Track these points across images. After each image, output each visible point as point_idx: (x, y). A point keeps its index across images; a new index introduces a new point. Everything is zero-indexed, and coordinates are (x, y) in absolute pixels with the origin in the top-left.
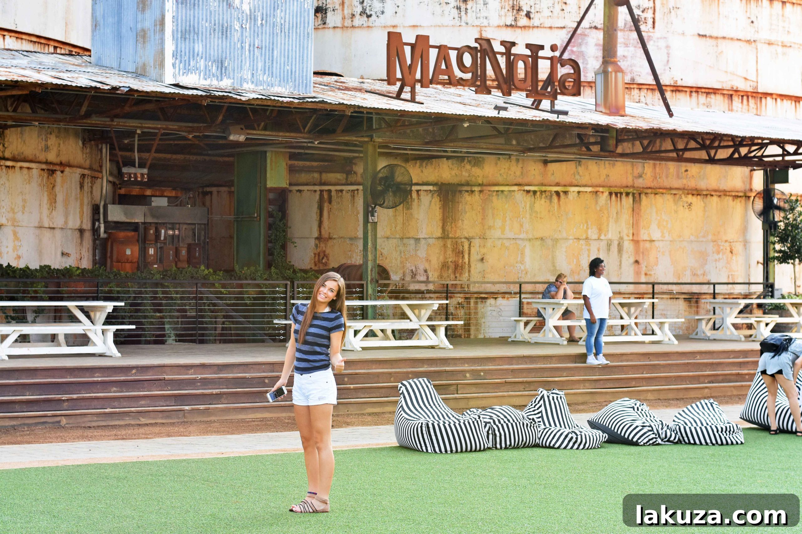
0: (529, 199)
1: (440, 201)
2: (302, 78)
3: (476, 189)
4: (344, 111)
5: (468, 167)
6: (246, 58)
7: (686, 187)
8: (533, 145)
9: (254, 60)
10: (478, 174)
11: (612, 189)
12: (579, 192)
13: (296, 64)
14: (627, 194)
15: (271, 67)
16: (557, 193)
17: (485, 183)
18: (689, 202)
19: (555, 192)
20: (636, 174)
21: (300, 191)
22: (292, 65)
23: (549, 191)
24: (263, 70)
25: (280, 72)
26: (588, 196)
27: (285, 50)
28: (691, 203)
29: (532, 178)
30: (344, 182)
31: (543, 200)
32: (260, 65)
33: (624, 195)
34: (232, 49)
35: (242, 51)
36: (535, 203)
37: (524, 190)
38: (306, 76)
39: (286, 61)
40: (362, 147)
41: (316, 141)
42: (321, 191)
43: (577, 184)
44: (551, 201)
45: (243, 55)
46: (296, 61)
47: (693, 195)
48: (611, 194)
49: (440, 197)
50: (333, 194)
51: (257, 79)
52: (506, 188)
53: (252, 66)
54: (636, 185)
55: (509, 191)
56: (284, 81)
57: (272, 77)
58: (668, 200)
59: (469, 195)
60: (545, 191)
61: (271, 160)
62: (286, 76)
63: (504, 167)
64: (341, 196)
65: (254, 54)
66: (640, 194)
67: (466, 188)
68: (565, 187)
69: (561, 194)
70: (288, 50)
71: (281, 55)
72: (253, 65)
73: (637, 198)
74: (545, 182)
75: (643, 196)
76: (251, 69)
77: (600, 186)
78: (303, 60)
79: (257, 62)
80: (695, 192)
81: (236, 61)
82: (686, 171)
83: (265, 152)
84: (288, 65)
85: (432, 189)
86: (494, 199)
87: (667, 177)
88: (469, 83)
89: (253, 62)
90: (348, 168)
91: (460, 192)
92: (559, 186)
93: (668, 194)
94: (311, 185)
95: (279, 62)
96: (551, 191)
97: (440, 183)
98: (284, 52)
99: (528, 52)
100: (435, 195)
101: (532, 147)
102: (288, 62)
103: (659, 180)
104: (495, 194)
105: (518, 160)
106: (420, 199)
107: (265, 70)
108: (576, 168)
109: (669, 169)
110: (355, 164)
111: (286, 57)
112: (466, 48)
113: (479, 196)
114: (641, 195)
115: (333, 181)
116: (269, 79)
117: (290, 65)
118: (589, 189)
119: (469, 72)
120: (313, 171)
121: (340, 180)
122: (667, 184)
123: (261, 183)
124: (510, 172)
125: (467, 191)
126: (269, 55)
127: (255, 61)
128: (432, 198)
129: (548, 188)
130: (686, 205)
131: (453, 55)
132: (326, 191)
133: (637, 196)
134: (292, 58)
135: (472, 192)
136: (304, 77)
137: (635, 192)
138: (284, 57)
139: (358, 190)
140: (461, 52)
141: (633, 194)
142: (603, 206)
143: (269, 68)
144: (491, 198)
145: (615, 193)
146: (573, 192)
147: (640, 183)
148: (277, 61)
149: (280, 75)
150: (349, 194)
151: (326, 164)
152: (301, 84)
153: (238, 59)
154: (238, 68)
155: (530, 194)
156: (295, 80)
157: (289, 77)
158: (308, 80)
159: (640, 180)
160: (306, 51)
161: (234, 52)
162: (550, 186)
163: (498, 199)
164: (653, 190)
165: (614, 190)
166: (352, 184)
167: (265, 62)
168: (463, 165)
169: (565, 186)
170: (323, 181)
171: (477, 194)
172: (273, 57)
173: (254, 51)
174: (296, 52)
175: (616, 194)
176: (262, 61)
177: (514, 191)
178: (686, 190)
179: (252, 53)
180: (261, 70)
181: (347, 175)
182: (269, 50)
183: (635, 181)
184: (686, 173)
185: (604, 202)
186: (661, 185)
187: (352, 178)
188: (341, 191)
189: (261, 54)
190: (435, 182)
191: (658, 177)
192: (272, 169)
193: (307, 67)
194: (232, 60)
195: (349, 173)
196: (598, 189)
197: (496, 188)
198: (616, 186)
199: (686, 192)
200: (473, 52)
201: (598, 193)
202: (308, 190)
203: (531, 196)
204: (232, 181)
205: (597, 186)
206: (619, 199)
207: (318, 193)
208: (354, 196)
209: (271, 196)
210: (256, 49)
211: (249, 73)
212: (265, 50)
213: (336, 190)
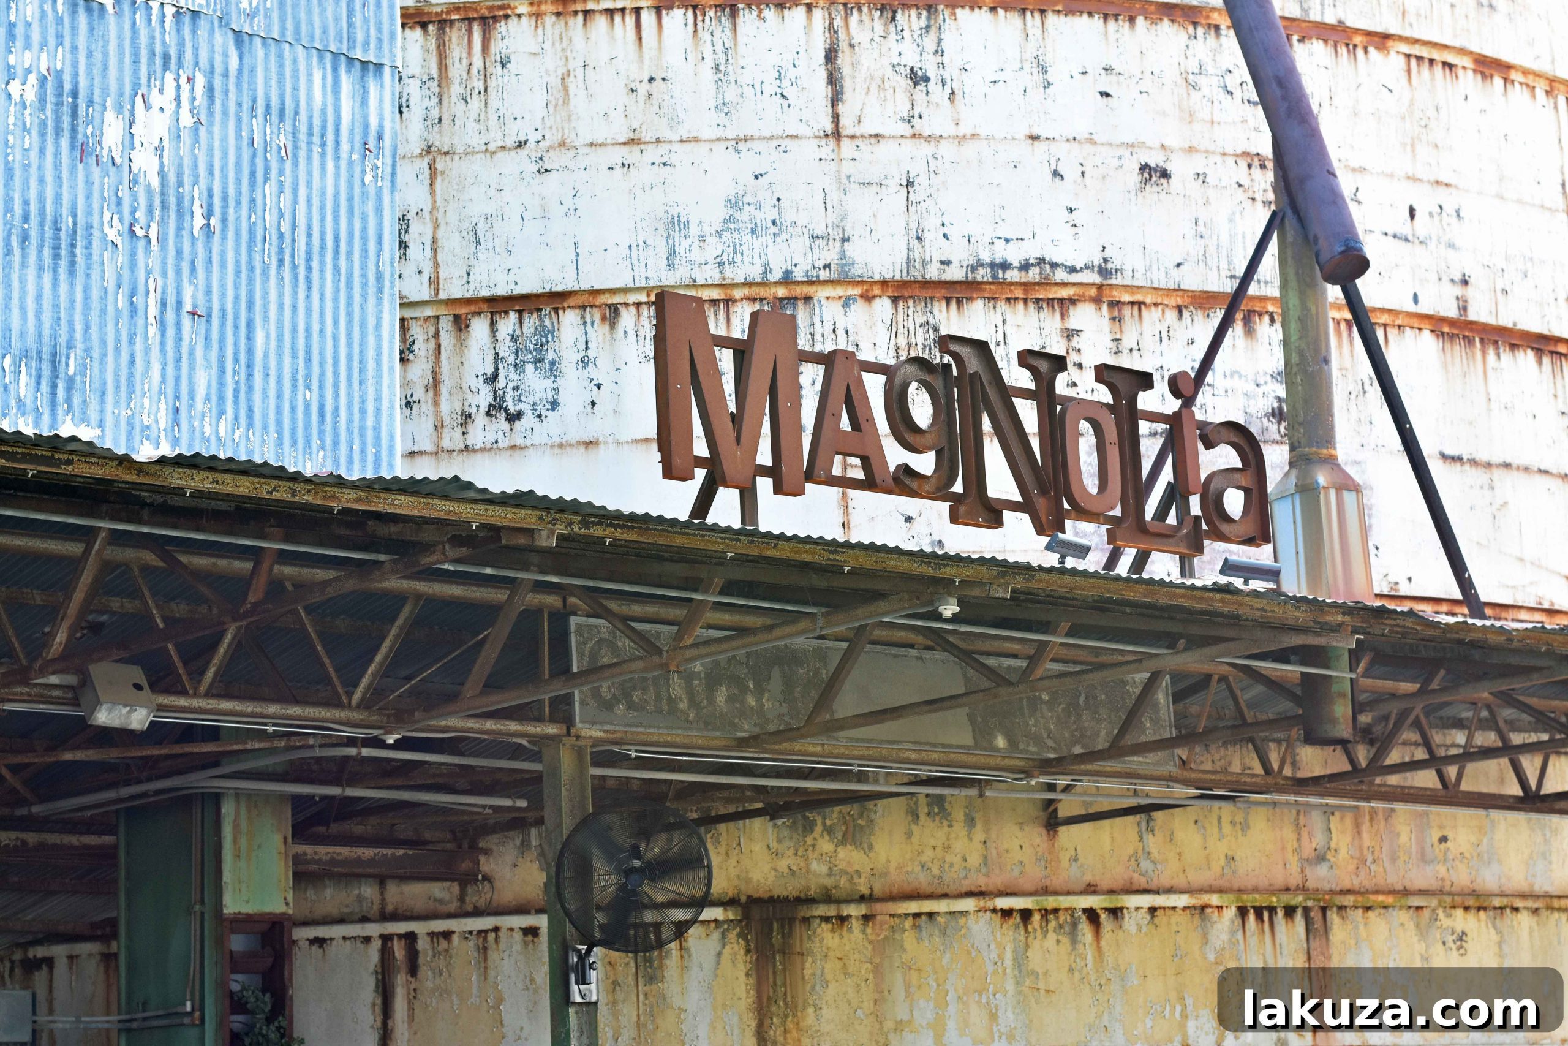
0: (1009, 935)
1: (748, 951)
2: (362, 435)
3: (854, 910)
4: (530, 532)
5: (826, 845)
6: (147, 350)
7: (1447, 888)
8: (1054, 750)
9: (178, 361)
10: (856, 867)
11: (1245, 897)
12: (1153, 910)
13: (336, 386)
14: (1290, 912)
15: (243, 388)
16: (1092, 915)
17: (877, 891)
18: (1459, 930)
19: (1085, 910)
20: (1308, 851)
21: (320, 942)
22: (321, 387)
23: (1066, 909)
24: (214, 398)
25: (279, 410)
26: (1180, 920)
27: (294, 330)
28: (1464, 933)
29: (1016, 872)
30: (453, 907)
31: (1052, 936)
32: (203, 380)
33: (1280, 913)
34: (95, 315)
35: (132, 325)
36: (1027, 946)
37: (994, 911)
38: (377, 429)
39: (301, 372)
40: (536, 757)
41: (389, 732)
42: (386, 939)
43: (1144, 885)
44: (1074, 942)
45: (139, 340)
46: (336, 373)
47: (1467, 909)
48: (1242, 911)
49: (747, 941)
50: (422, 944)
51: (192, 430)
52: (941, 906)
53: (170, 382)
54: (1310, 884)
55: (951, 913)
56: (294, 442)
57: (250, 426)
58: (1402, 925)
59: (833, 931)
60: (1056, 911)
61: (236, 826)
62: (300, 424)
63: (933, 842)
64: (447, 951)
65: (179, 339)
66: (1324, 910)
67: (822, 910)
68: (1114, 897)
69: (1103, 916)
70: (308, 330)
71: (280, 347)
72: (178, 379)
73: (1318, 923)
74: (1056, 882)
75: (1333, 916)
76: (170, 390)
77: (1211, 890)
78: (362, 371)
79: (192, 368)
80: (1471, 902)
81: (110, 359)
82: (1444, 839)
83: (216, 798)
84: (308, 387)
85: (721, 918)
86: (909, 938)
87: (1394, 859)
88: (928, 487)
89: (178, 368)
90: (466, 865)
91: (806, 920)
92: (1094, 892)
93: (1401, 908)
94: (352, 922)
95: (273, 372)
96: (1071, 910)
97: (743, 899)
98: (294, 338)
99: (1104, 395)
100: (733, 935)
101: (1052, 756)
102: (308, 375)
103: (1373, 867)
104: (908, 923)
105: (970, 821)
106: (687, 950)
107: (221, 398)
108: (1141, 837)
109: (1398, 834)
110: (487, 852)
111: (301, 354)
112: (912, 369)
113: (864, 932)
114: (1329, 913)
115: (420, 906)
116: (238, 433)
117: (315, 386)
118: (1181, 901)
119: (930, 449)
120: (358, 876)
121: (441, 901)
122: (1394, 879)
123: (202, 902)
124: (949, 858)
125: (827, 919)
126: (236, 344)
127: (185, 364)
128: (724, 946)
129: (1064, 902)
130: (1450, 939)
131: (874, 386)
132: (400, 936)
133: (1315, 914)
134: (322, 364)
135: (843, 920)
136: (370, 434)
137: (1310, 903)
138: (294, 356)
139: (496, 929)
140: (898, 380)
141: (1306, 910)
142: (1223, 949)
143: (236, 391)
144: (897, 936)
145: (1254, 907)
146: (1137, 909)
147: (1321, 877)
148: (266, 368)
149: (279, 422)
150: (471, 944)
151: (401, 852)
152: (356, 457)
153: (117, 350)
154: (117, 387)
155: (1011, 921)
156: (336, 444)
157: (314, 431)
158: (384, 442)
159: (1322, 870)
160: (371, 340)
161: (102, 326)
162: (1069, 893)
163: (919, 939)
164: (1360, 899)
165: (1250, 900)
166: (477, 913)
167: (222, 371)
168: (809, 840)
169: (1111, 892)
170: (390, 908)
171: (856, 925)
172: (250, 351)
173: (178, 325)
174: (335, 339)
175: (1259, 912)
176: (208, 366)
177: (964, 913)
178: (1449, 894)
179: (171, 332)
180: (208, 399)
181: (463, 885)
182: (236, 327)
183: (1308, 871)
184: (1443, 845)
185: (1225, 937)
186: (1380, 881)
187: (477, 896)
188: (447, 935)
189: (207, 338)
190: (730, 895)
191: (1370, 859)
192: (238, 856)
193: (378, 399)
194: (96, 354)
195: (468, 879)
196: (1206, 898)
197: (913, 907)
198: (1255, 890)
199: (1448, 899)
200: (938, 383)
201: (1208, 910)
202: (344, 938)
203: (1017, 927)
204: (113, 923)
205: (1202, 890)
206: (1267, 925)
207: (377, 944)
208: (485, 949)
209: (238, 943)
210: (186, 321)
211: (162, 406)
212: (223, 325)
213: (432, 935)
